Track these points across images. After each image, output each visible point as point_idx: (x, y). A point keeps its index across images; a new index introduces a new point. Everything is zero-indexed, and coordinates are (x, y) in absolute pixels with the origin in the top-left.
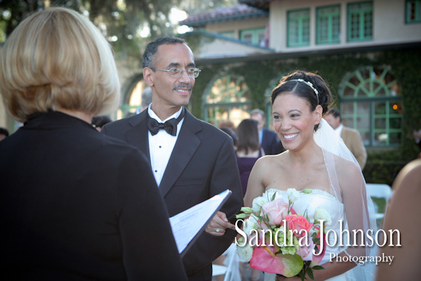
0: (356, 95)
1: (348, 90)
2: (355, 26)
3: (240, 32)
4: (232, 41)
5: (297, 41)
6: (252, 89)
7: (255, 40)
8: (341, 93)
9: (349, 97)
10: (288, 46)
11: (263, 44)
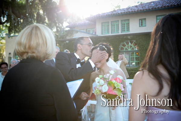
0: (124, 50)
1: (122, 48)
2: (124, 28)
3: (86, 30)
4: (84, 32)
5: (105, 32)
7: (91, 32)
8: (120, 49)
9: (122, 51)
10: (102, 34)
11: (94, 33)
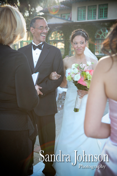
0: (100, 38)
1: (98, 36)
2: (101, 13)
3: (61, 15)
4: (58, 18)
5: (81, 18)
6: (65, 35)
7: (66, 18)
8: (96, 37)
9: (98, 38)
10: (78, 20)
11: (69, 19)
